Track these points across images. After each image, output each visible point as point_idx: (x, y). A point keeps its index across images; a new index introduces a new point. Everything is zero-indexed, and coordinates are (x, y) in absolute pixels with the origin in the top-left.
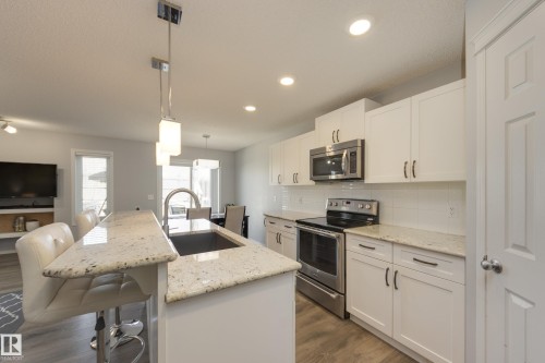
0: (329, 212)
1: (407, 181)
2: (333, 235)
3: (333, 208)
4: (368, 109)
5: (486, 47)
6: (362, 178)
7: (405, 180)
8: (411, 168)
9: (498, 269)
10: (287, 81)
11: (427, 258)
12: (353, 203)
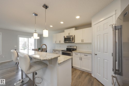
0: (67, 48)
1: (82, 43)
2: (70, 52)
3: (68, 48)
4: (75, 30)
5: (95, 25)
6: (74, 42)
7: (81, 42)
8: (82, 41)
9: (96, 55)
10: (62, 23)
11: (86, 54)
12: (72, 47)
